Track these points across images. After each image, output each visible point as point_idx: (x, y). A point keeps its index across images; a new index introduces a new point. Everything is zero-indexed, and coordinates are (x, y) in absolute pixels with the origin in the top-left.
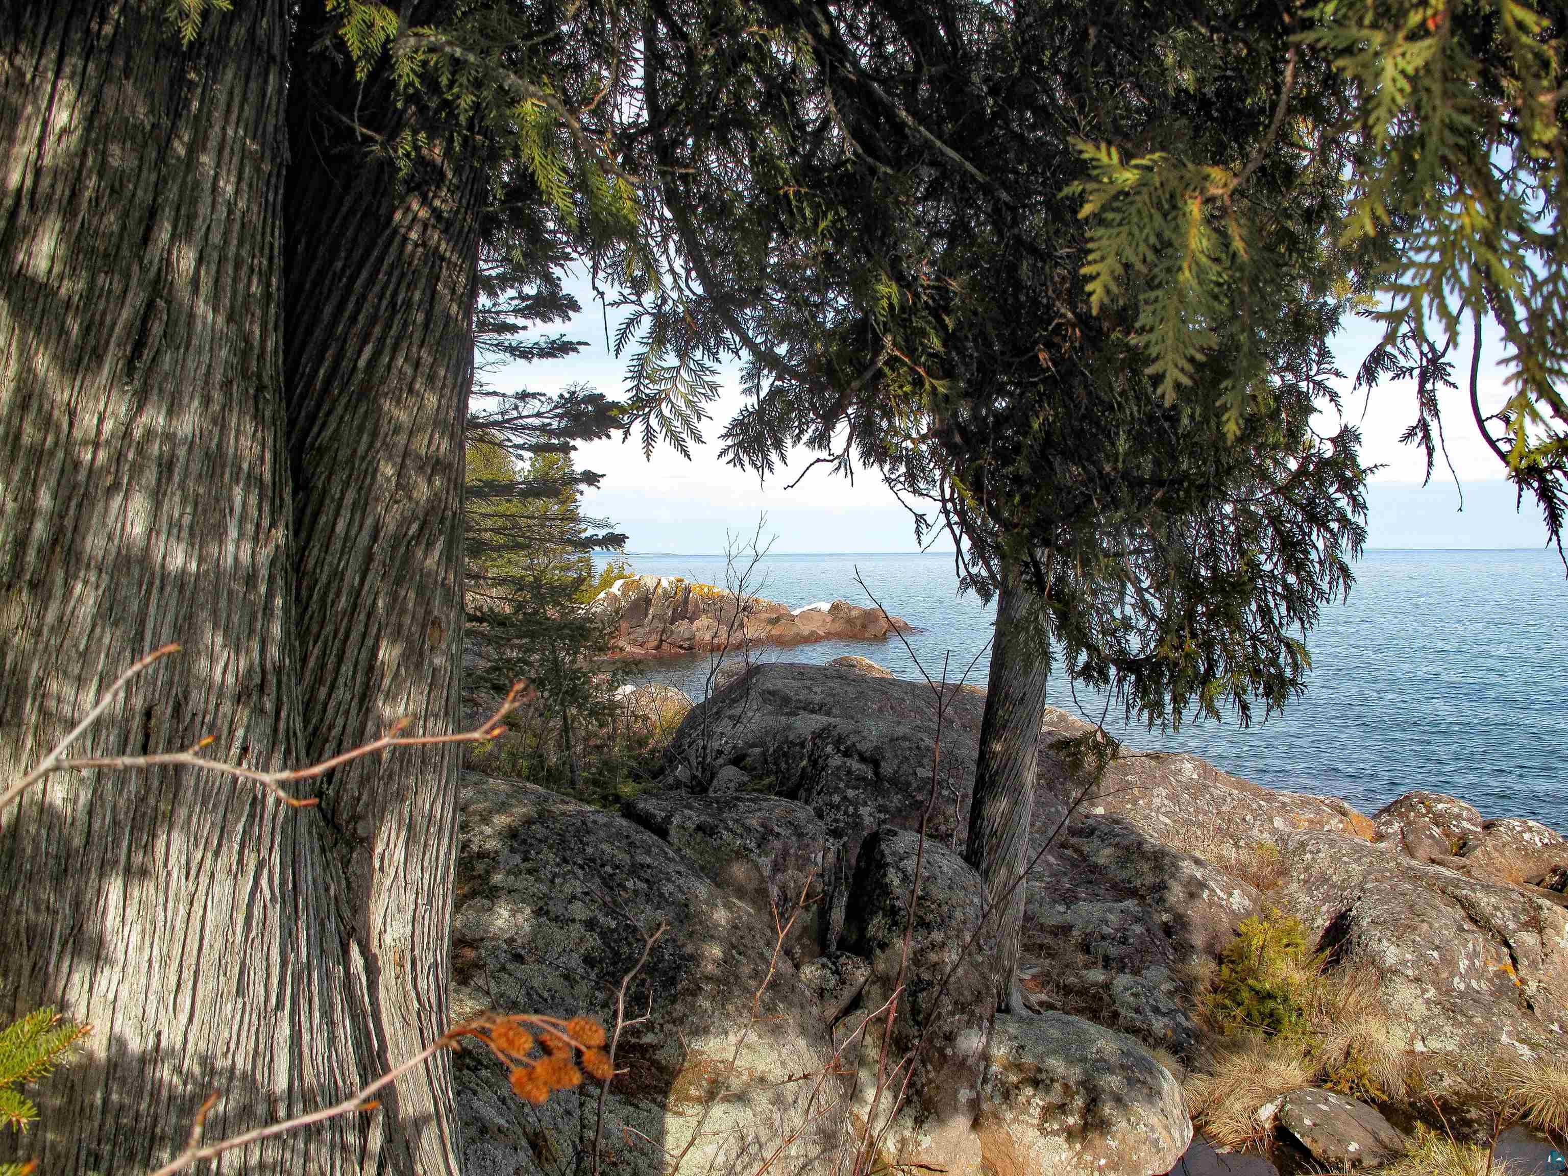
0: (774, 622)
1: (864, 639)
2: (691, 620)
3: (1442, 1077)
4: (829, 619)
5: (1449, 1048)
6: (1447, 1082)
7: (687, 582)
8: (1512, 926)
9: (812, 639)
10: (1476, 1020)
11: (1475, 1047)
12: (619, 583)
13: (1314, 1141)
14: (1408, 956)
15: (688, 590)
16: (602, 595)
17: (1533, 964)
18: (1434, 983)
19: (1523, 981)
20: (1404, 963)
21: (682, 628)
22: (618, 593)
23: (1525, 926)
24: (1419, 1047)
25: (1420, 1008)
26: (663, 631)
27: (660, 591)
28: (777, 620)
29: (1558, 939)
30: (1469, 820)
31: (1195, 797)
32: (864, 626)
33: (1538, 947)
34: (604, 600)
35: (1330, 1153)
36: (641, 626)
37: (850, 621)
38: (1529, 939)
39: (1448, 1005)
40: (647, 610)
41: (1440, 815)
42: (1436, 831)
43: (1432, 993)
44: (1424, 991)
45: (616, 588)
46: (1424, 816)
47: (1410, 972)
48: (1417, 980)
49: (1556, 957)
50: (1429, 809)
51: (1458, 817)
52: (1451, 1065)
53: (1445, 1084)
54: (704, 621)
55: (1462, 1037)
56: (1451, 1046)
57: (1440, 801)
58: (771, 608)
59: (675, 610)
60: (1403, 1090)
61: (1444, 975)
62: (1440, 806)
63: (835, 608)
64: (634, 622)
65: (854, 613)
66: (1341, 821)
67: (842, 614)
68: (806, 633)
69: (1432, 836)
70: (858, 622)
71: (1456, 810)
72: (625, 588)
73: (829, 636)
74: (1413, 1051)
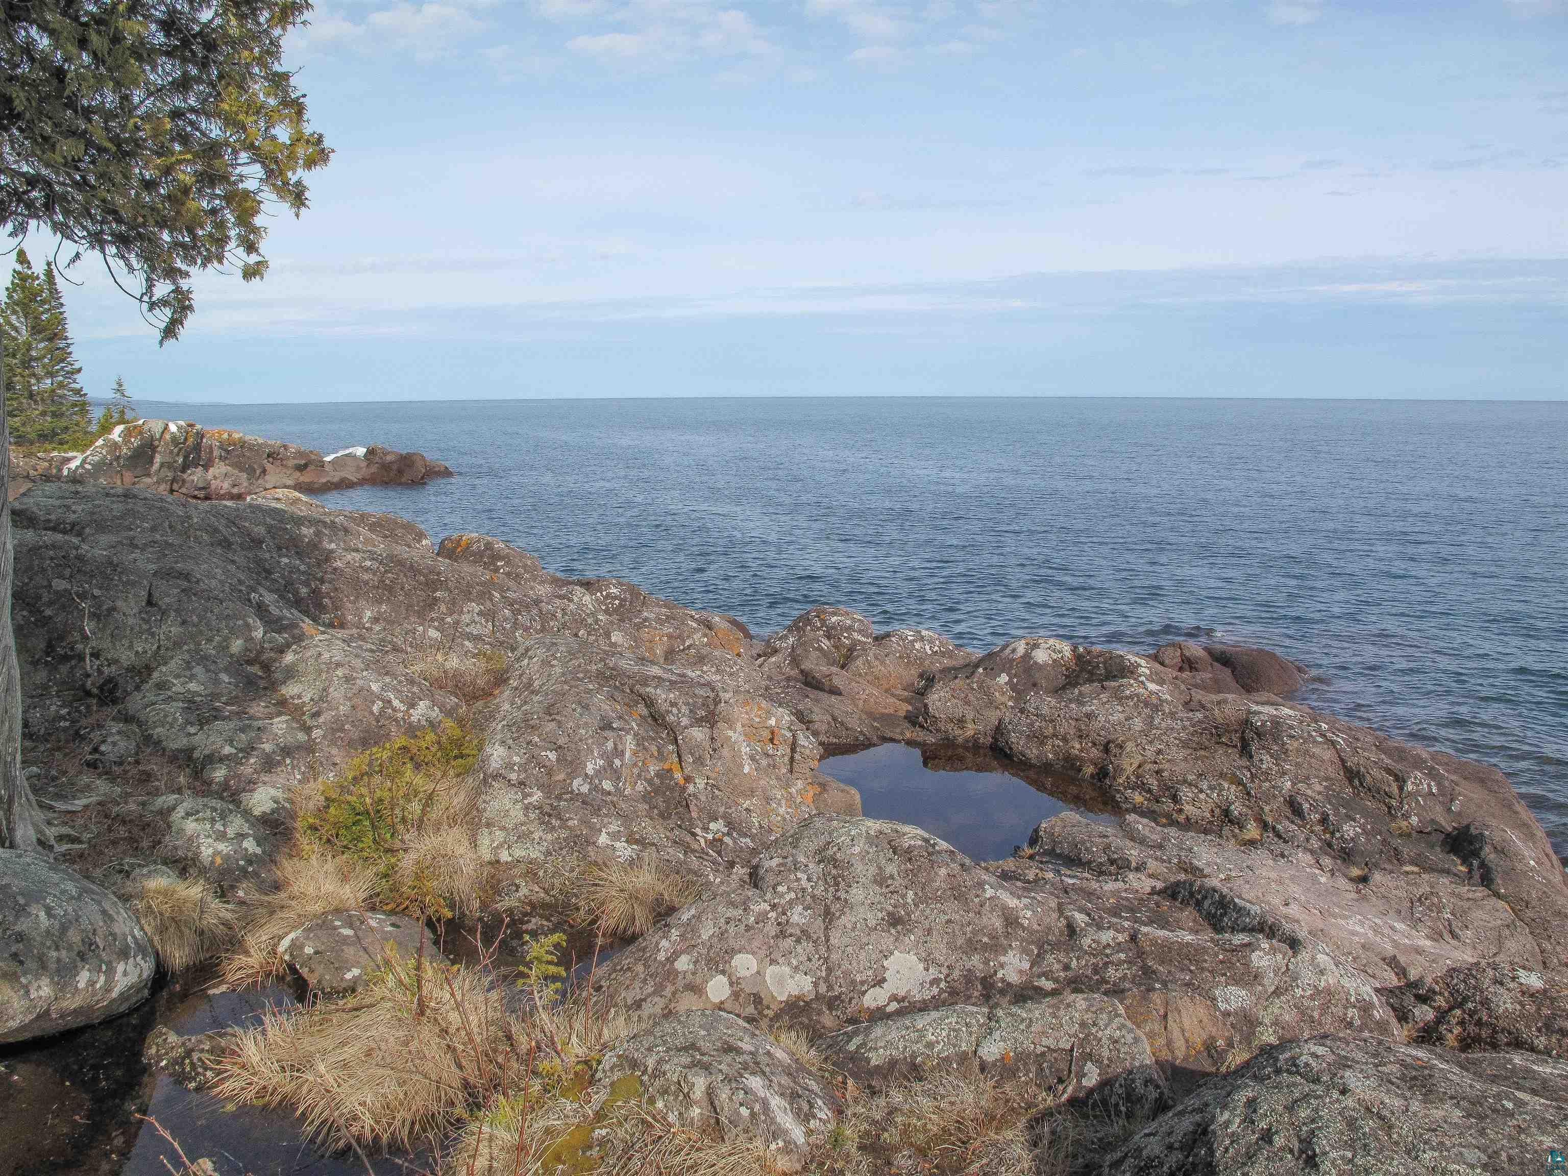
0: (301, 468)
1: (400, 484)
2: (206, 467)
3: (518, 887)
4: (364, 464)
5: (533, 856)
6: (524, 891)
7: (198, 427)
8: (685, 721)
9: (343, 485)
10: (570, 823)
11: (564, 852)
12: (119, 429)
13: (312, 971)
14: (516, 759)
15: (200, 435)
16: (100, 442)
17: (699, 761)
18: (541, 787)
19: (688, 779)
20: (510, 766)
21: (196, 476)
22: (118, 439)
23: (699, 722)
24: (505, 857)
25: (517, 814)
26: (173, 481)
27: (167, 437)
28: (306, 466)
29: (730, 733)
30: (860, 631)
31: (518, 612)
32: (400, 472)
33: (707, 744)
34: (102, 447)
35: (325, 983)
36: (148, 475)
37: (386, 467)
38: (698, 734)
39: (547, 809)
40: (152, 458)
41: (833, 628)
42: (825, 644)
43: (537, 796)
44: (526, 795)
45: (117, 433)
46: (819, 629)
47: (513, 776)
48: (522, 783)
49: (725, 752)
50: (823, 622)
51: (849, 629)
52: (531, 874)
53: (520, 894)
54: (219, 469)
55: (553, 843)
56: (535, 854)
57: (834, 614)
58: (300, 454)
59: (186, 457)
60: (476, 904)
61: (562, 776)
62: (834, 619)
63: (371, 452)
64: (139, 471)
65: (389, 458)
66: (705, 635)
67: (377, 459)
68: (336, 480)
69: (820, 649)
70: (395, 467)
71: (849, 622)
72: (127, 434)
73: (362, 482)
74: (498, 862)
